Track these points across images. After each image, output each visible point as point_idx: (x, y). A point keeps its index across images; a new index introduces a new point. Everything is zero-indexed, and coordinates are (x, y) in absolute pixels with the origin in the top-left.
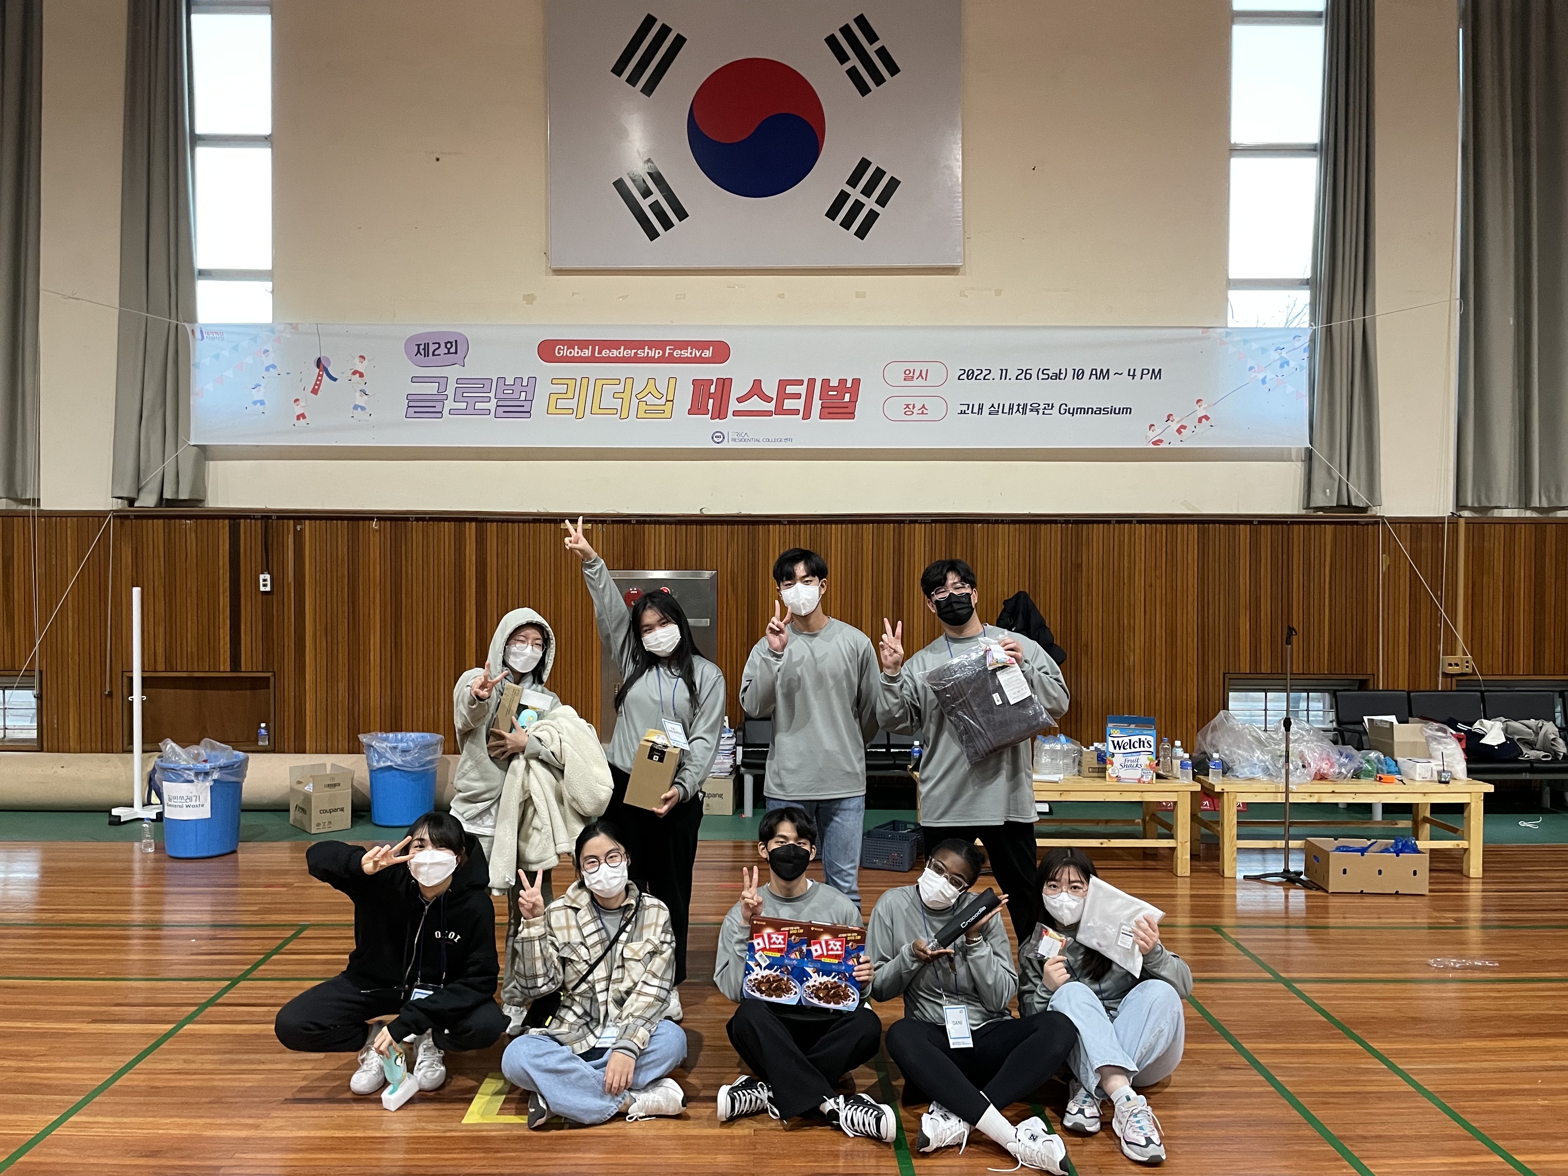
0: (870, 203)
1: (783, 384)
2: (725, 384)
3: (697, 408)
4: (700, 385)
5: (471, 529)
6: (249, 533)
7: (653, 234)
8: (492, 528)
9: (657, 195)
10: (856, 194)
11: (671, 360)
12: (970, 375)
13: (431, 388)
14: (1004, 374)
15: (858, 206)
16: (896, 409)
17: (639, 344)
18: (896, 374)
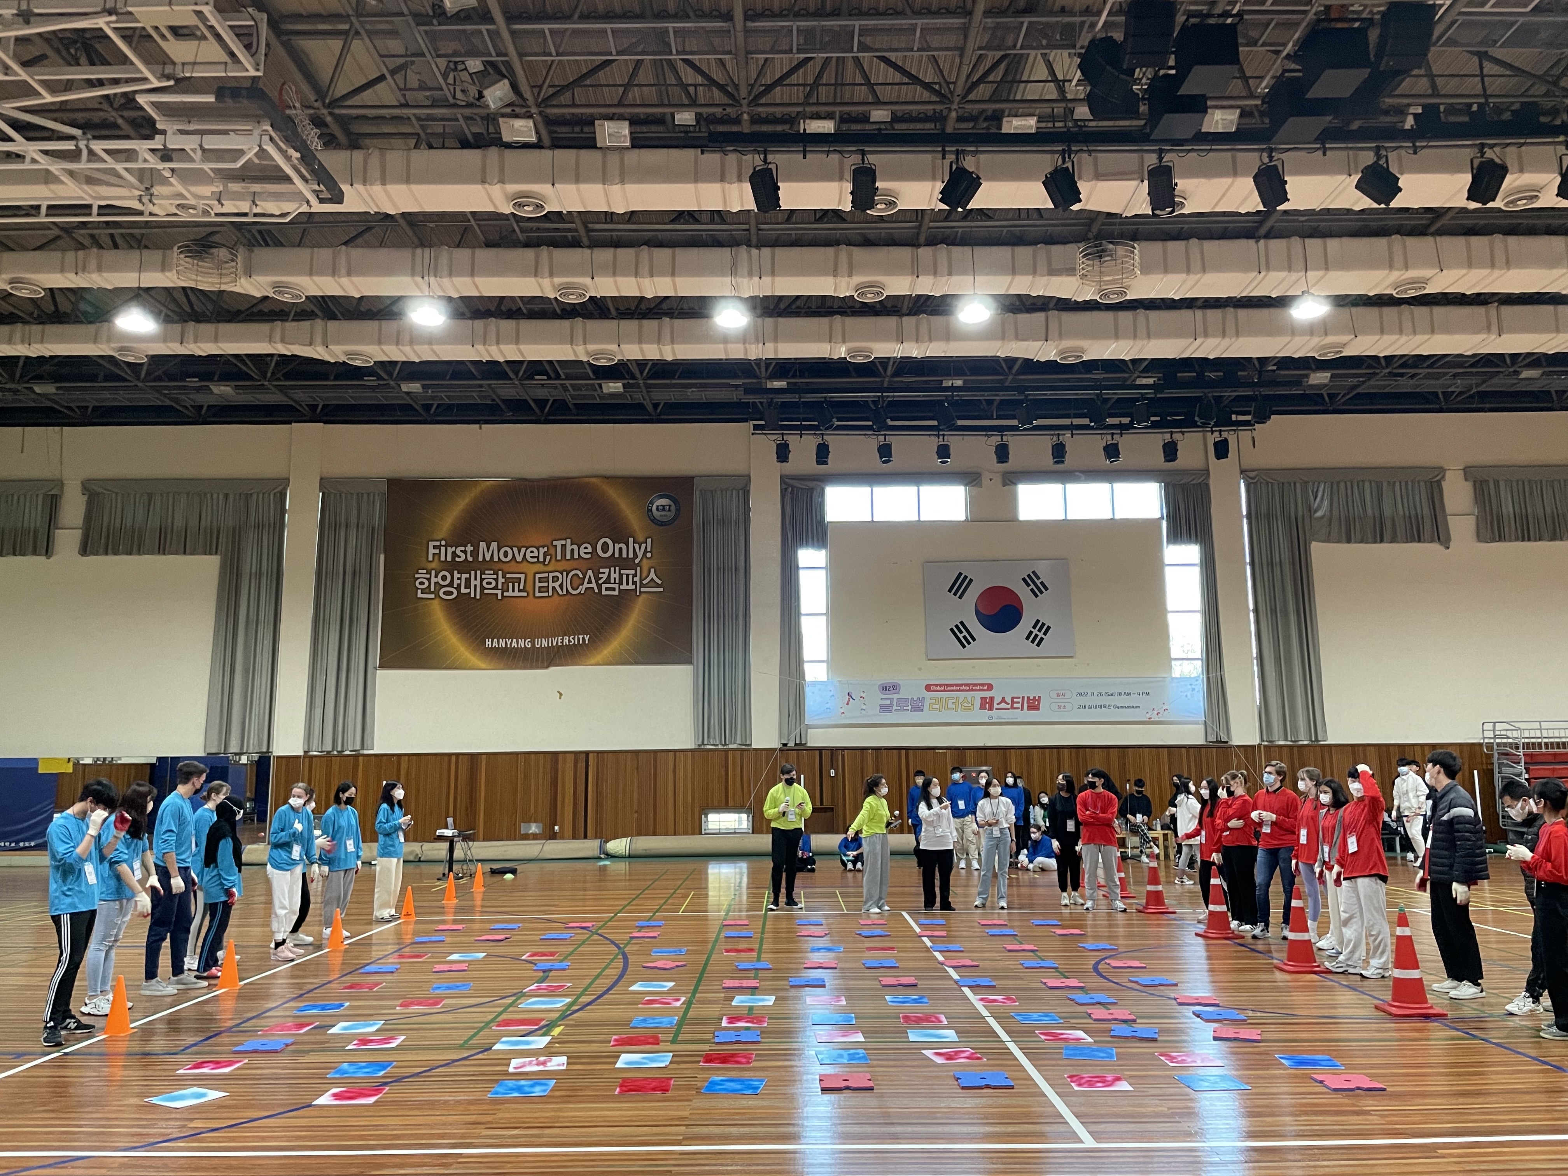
0: (1041, 635)
1: (1013, 698)
2: (992, 699)
3: (982, 707)
4: (983, 699)
5: (903, 752)
6: (826, 755)
7: (964, 646)
8: (911, 752)
9: (965, 633)
10: (1035, 632)
11: (973, 690)
12: (1081, 694)
13: (888, 702)
14: (1093, 694)
15: (1036, 636)
16: (1054, 707)
17: (961, 685)
18: (1054, 694)
